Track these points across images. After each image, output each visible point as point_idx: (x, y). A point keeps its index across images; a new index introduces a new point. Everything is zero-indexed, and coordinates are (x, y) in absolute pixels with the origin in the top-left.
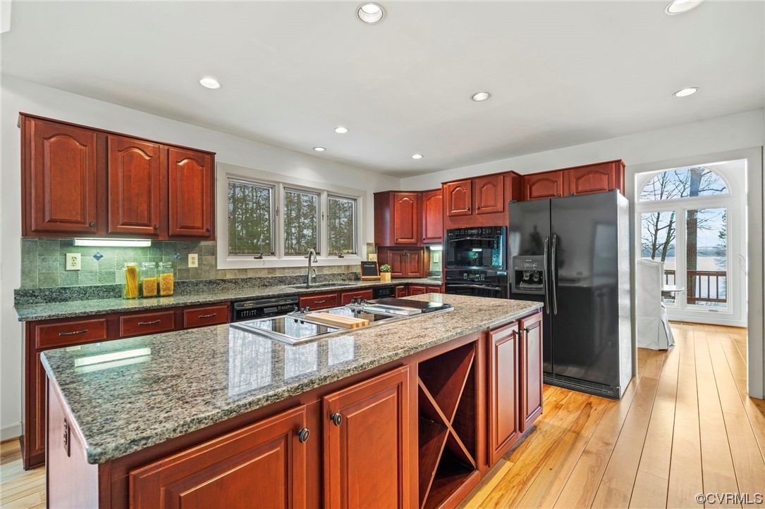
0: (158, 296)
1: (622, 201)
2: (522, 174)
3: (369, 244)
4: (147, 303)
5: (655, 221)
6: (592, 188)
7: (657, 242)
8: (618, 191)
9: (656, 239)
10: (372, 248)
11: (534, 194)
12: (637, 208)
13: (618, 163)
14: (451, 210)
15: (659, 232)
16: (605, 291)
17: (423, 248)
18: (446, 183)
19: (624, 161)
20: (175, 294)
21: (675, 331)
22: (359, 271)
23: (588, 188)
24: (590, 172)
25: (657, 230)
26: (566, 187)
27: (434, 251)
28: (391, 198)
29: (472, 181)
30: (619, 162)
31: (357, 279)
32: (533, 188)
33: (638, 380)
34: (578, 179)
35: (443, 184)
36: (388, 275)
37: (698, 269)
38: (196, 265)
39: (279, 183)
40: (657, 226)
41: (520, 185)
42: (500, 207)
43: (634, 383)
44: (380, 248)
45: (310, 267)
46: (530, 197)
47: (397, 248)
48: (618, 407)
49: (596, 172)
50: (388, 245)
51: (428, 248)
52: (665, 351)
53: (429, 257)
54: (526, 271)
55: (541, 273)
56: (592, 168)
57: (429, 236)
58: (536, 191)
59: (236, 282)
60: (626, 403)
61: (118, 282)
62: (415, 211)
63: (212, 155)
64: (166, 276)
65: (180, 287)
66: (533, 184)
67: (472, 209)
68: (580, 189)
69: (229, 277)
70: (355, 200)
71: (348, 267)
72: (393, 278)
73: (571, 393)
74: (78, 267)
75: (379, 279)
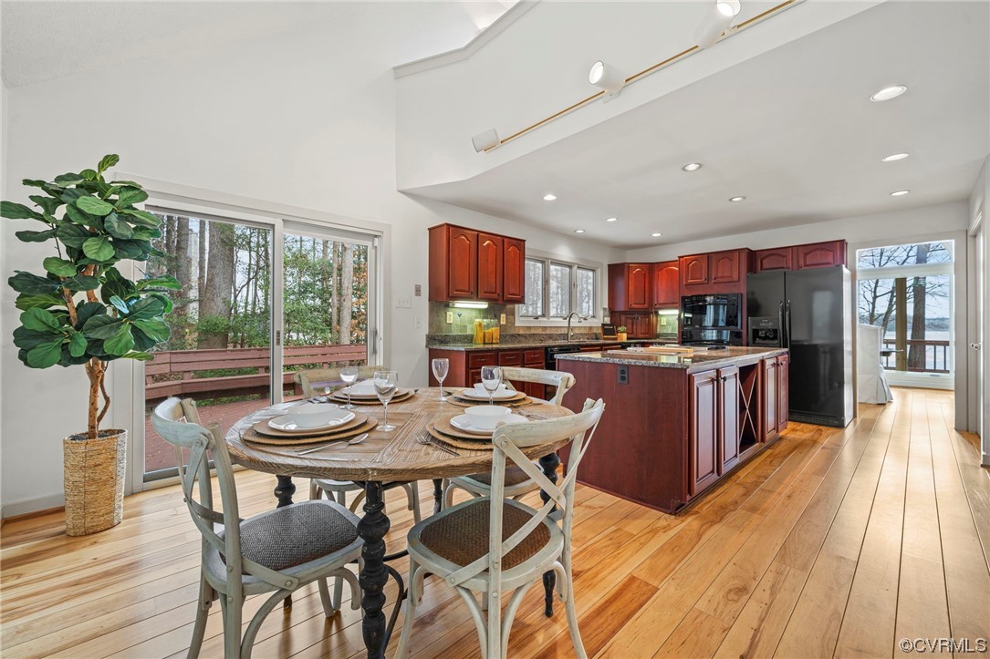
0: (492, 343)
1: (846, 271)
2: (753, 249)
3: (604, 309)
4: (487, 346)
5: (873, 286)
6: (819, 262)
7: (876, 312)
8: (844, 266)
9: (874, 308)
10: (607, 313)
11: (765, 267)
12: (858, 277)
13: (842, 243)
14: (687, 279)
15: (878, 299)
16: (827, 349)
17: (652, 313)
18: (682, 257)
19: (847, 240)
20: (501, 343)
21: (894, 392)
22: (600, 331)
23: (814, 262)
24: (817, 249)
25: (875, 298)
26: (795, 261)
27: (662, 315)
28: (626, 270)
29: (709, 255)
30: (843, 241)
31: (597, 339)
32: (764, 261)
33: (858, 420)
34: (806, 254)
35: (680, 257)
36: (625, 335)
37: (926, 339)
38: (504, 323)
39: (548, 259)
40: (875, 292)
41: (753, 259)
42: (735, 277)
43: (855, 422)
44: (612, 312)
45: (569, 327)
46: (761, 269)
47: (630, 313)
48: (843, 433)
49: (822, 249)
50: (623, 310)
51: (657, 313)
52: (884, 404)
53: (657, 320)
54: (762, 330)
55: (775, 331)
56: (818, 246)
57: (661, 302)
58: (766, 264)
59: (525, 336)
60: (849, 431)
61: (468, 333)
62: (647, 280)
63: (524, 241)
64: (495, 331)
65: (503, 338)
66: (764, 258)
67: (708, 279)
68: (808, 263)
69: (521, 332)
70: (593, 271)
71: (591, 328)
72: (628, 339)
73: (803, 425)
74: (451, 322)
75: (616, 339)
